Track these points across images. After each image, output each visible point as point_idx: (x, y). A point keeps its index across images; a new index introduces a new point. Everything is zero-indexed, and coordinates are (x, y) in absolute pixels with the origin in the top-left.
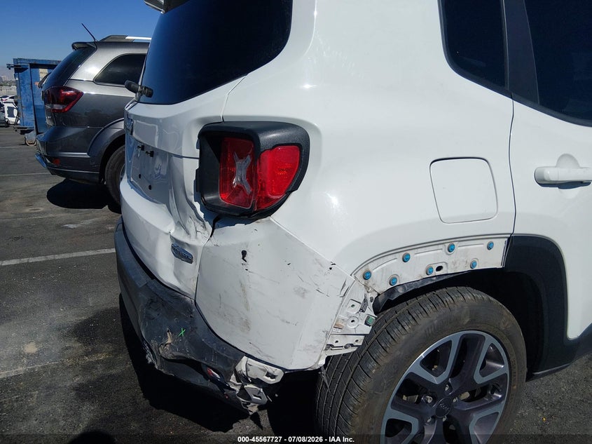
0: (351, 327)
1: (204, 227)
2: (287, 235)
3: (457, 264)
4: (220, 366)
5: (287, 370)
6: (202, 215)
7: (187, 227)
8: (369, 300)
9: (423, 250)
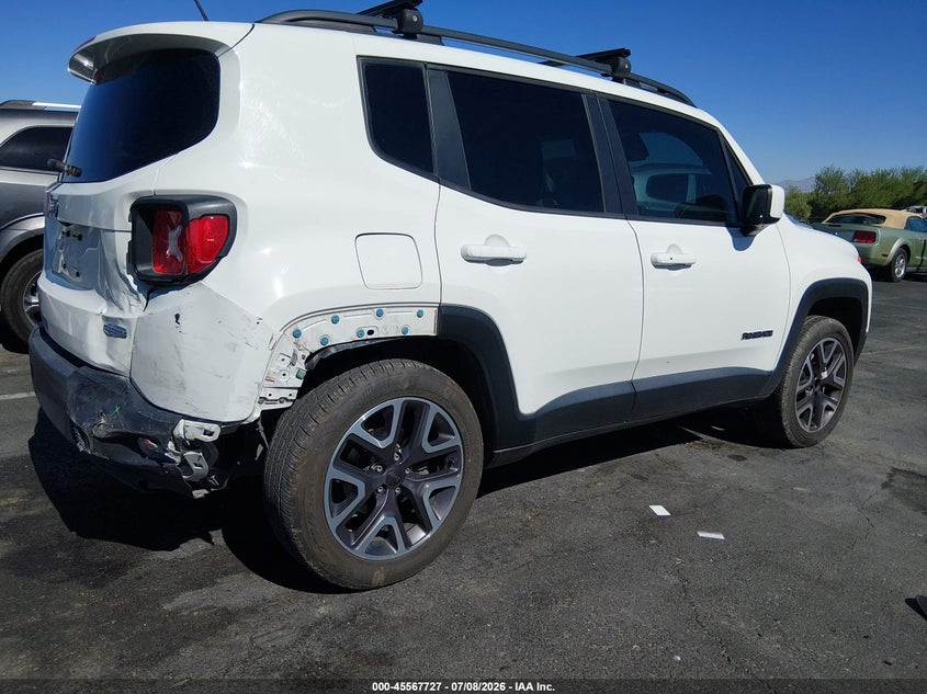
0: (283, 381)
1: (138, 300)
2: (217, 295)
3: (388, 328)
4: (156, 432)
5: (224, 423)
6: (135, 287)
7: (121, 302)
8: (300, 357)
9: (351, 313)
